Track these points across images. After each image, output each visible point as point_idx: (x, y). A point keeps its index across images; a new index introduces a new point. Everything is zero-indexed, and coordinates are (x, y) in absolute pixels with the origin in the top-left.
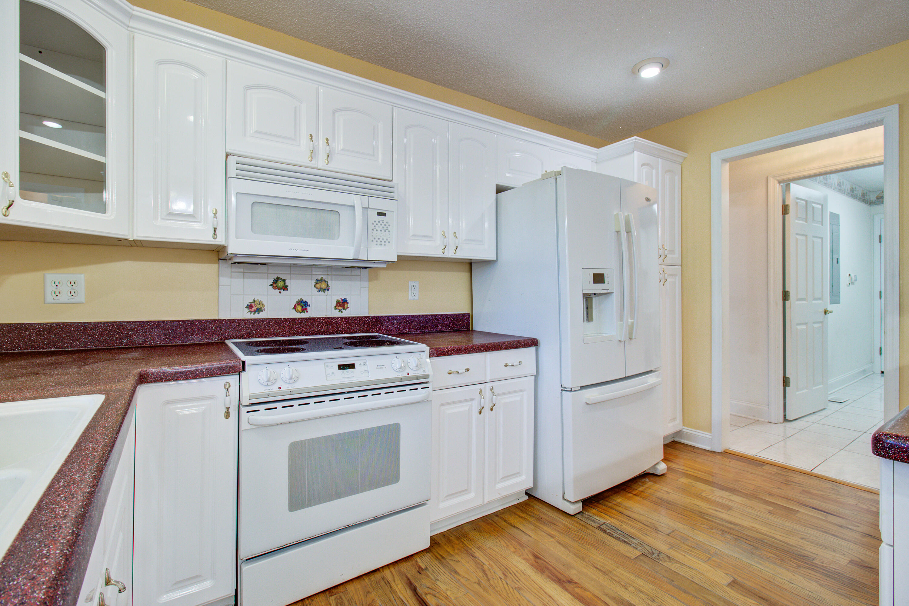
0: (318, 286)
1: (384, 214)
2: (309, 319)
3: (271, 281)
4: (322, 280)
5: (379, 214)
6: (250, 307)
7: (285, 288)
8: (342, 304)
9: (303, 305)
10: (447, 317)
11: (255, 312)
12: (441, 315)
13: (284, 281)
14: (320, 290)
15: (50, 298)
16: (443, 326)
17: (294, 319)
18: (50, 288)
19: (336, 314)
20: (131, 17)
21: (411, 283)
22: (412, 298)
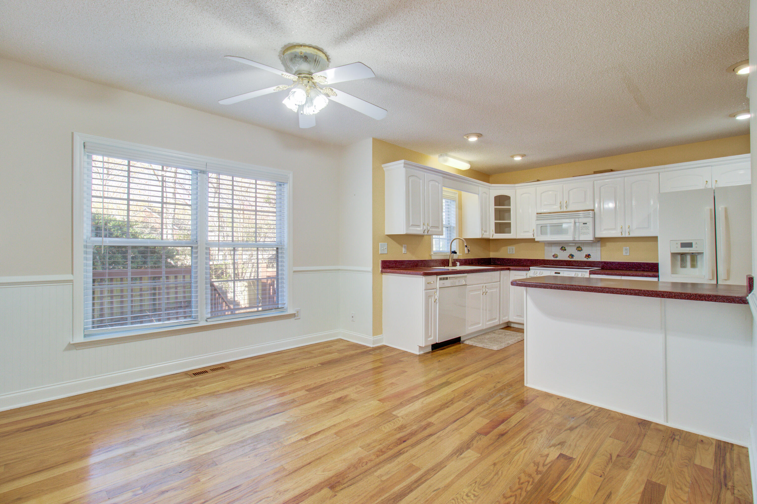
0: (578, 249)
1: (586, 224)
2: (573, 261)
3: (560, 248)
4: (579, 247)
5: (584, 224)
6: (553, 256)
7: (565, 250)
8: (588, 256)
9: (572, 256)
10: (647, 264)
11: (555, 258)
12: (643, 263)
13: (565, 247)
14: (579, 250)
15: (508, 253)
16: (644, 268)
17: (568, 261)
18: (508, 250)
19: (585, 260)
20: (515, 187)
21: (624, 248)
22: (626, 254)
